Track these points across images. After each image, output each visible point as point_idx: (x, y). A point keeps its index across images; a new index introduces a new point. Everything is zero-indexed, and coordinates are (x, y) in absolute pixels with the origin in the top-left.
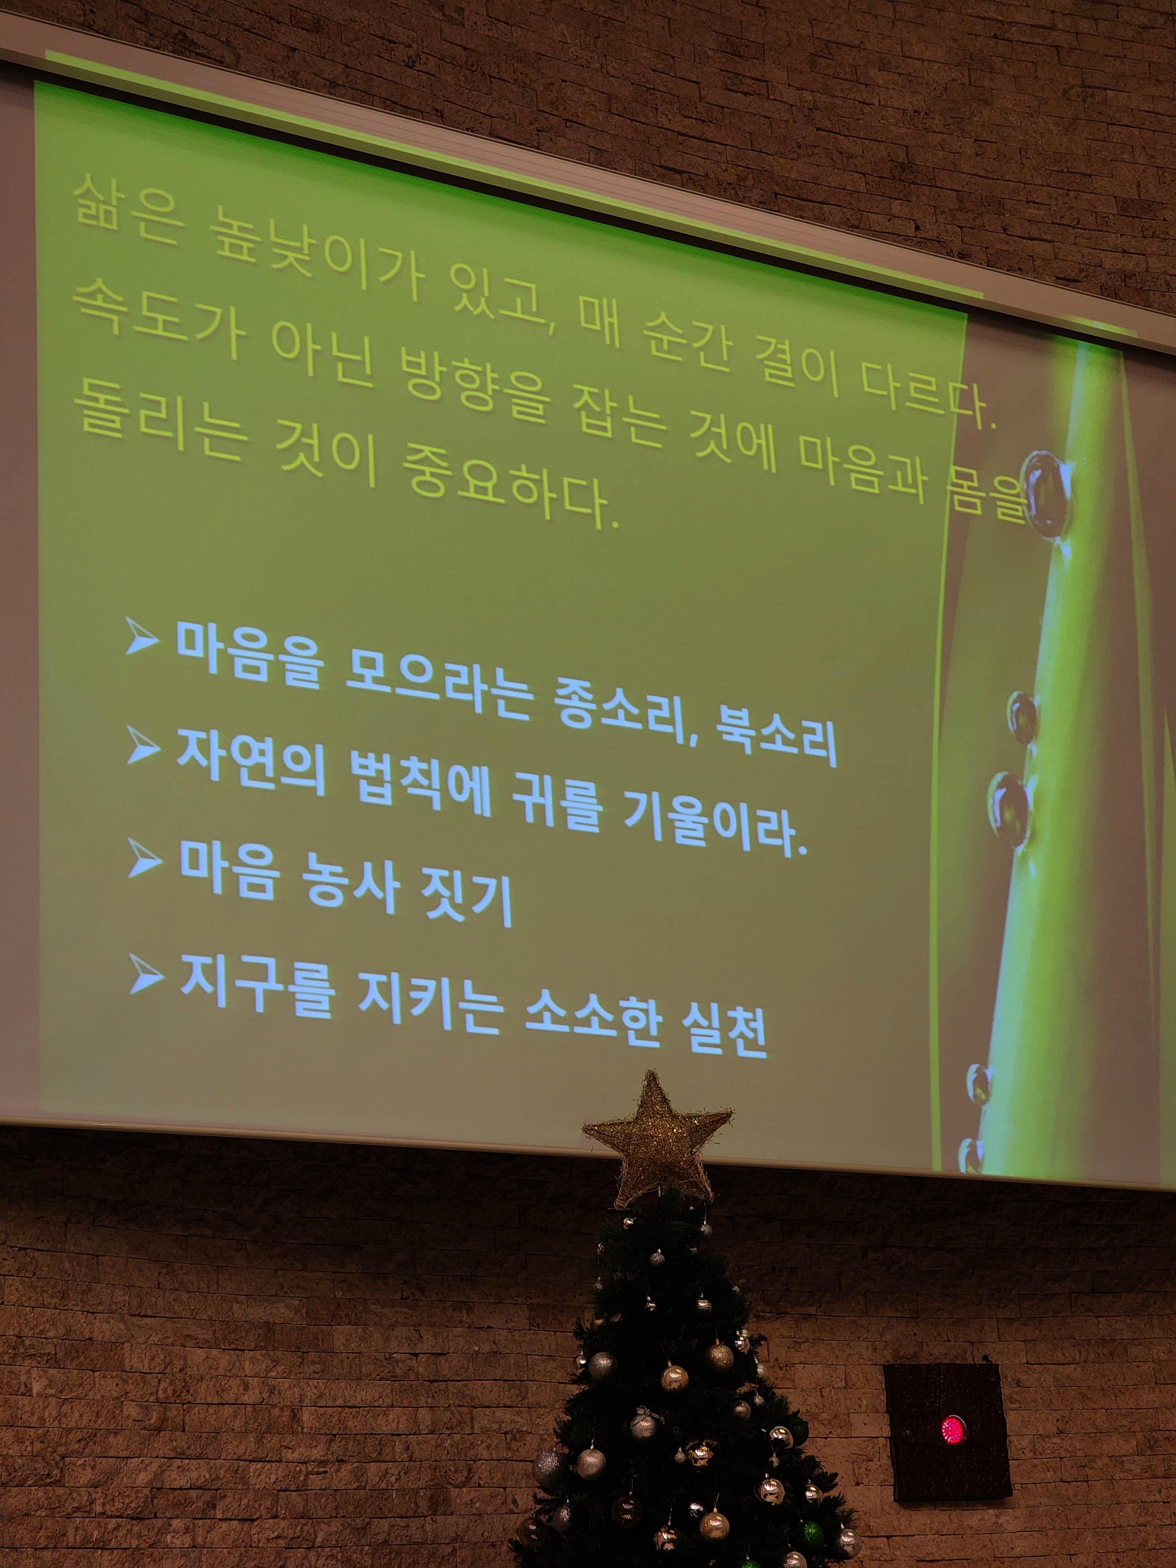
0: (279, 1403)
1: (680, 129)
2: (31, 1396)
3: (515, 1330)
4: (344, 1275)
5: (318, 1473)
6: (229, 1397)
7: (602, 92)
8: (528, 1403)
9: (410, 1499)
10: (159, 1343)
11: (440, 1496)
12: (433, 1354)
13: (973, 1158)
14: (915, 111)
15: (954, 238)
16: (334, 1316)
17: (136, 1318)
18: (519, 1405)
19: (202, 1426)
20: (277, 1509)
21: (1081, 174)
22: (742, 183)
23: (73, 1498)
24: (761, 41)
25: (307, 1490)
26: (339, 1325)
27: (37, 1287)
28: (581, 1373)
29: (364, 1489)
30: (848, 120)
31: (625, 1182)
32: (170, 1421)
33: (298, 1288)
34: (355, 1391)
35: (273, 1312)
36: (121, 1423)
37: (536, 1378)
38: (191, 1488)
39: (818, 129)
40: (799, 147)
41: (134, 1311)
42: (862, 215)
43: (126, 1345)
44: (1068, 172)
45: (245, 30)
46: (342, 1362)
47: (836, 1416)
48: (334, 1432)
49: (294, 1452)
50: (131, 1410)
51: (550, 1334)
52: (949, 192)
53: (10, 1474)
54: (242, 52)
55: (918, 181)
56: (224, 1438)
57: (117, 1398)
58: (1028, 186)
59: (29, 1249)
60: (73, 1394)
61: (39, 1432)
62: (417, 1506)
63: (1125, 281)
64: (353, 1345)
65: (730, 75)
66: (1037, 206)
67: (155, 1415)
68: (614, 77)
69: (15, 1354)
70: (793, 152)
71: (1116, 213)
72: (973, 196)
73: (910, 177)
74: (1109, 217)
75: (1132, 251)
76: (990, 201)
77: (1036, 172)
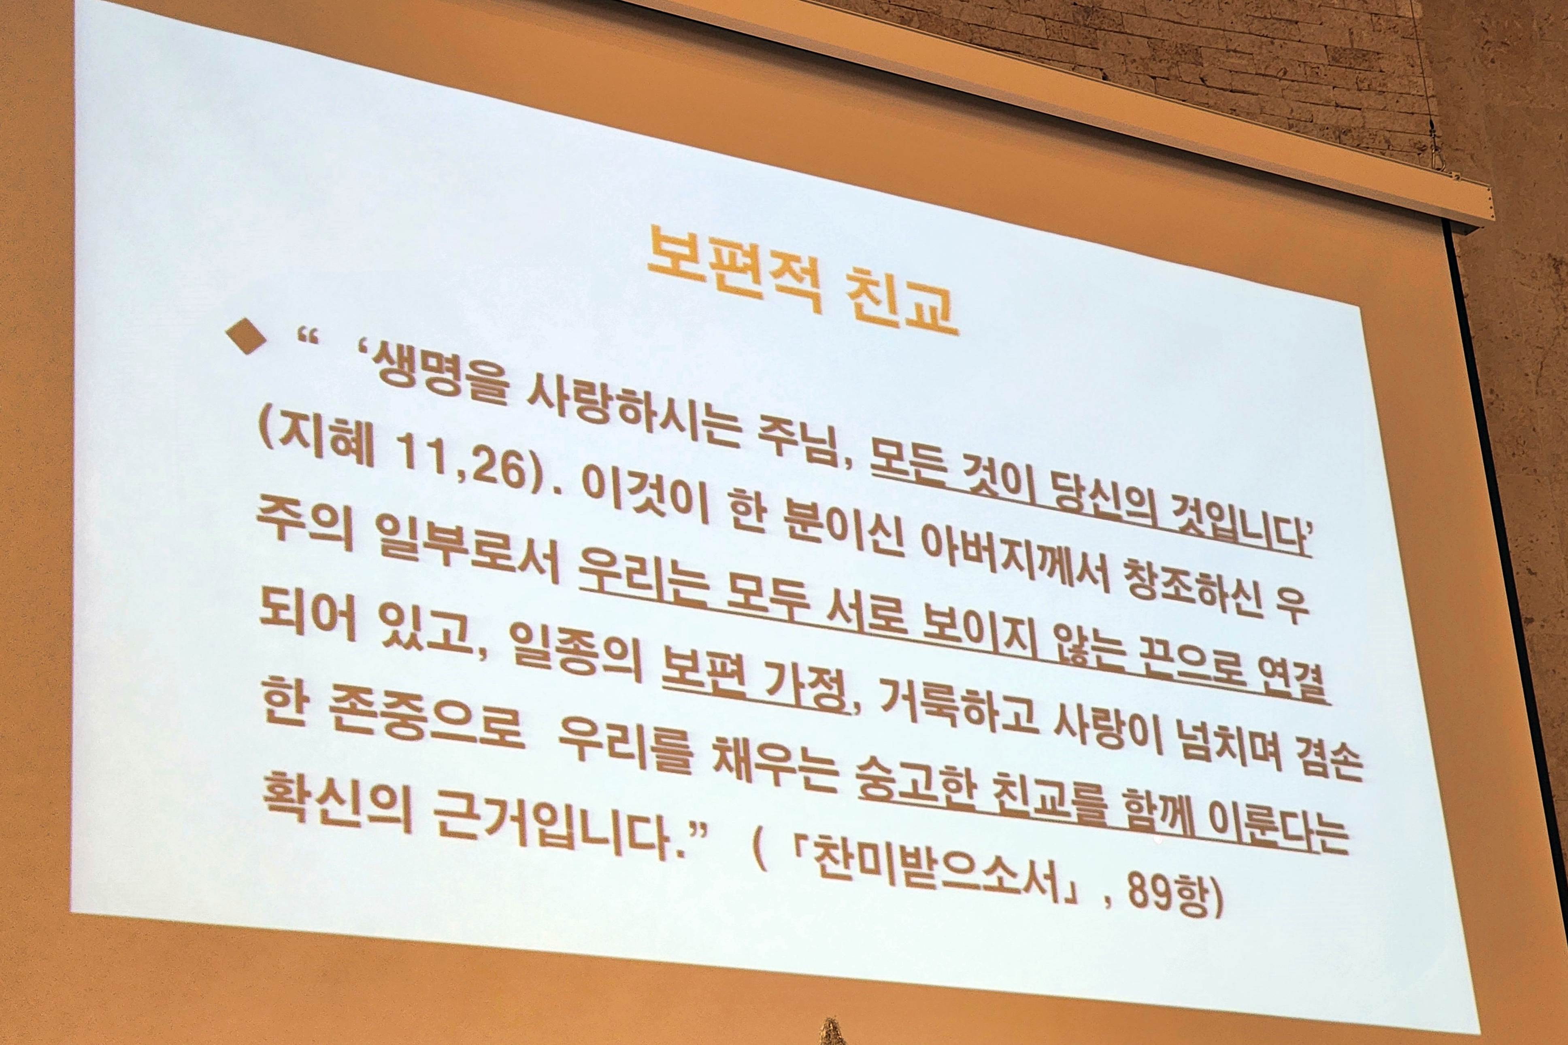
21: (1287, 20)
44: (1272, 18)
52: (1142, 39)
55: (1105, 26)
58: (1225, 32)
63: (1339, 137)
66: (1239, 55)
71: (1326, 62)
72: (1166, 43)
73: (1097, 22)
74: (1318, 68)
75: (1347, 105)
76: (1186, 49)
77: (1236, 17)
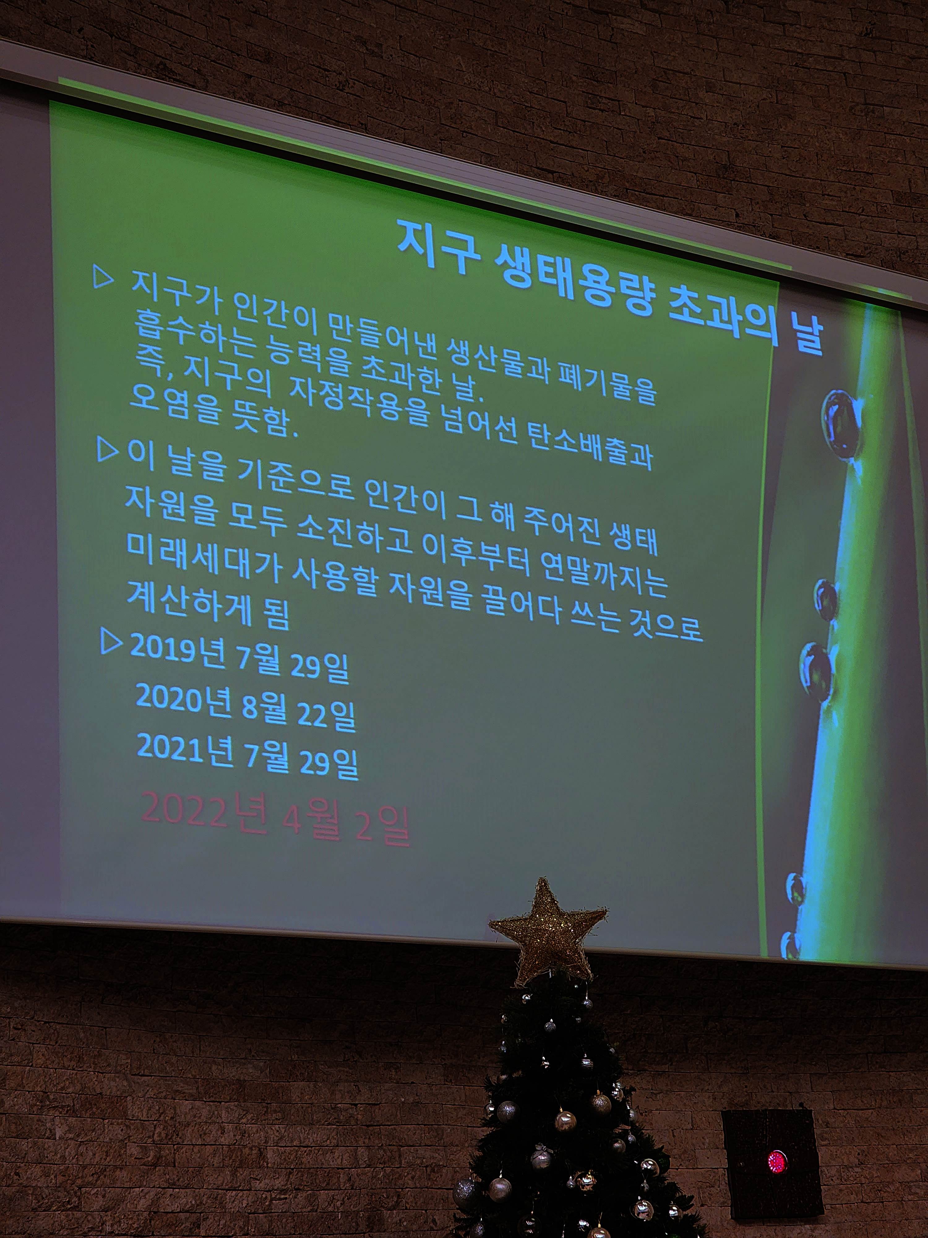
0: (249, 1143)
1: (552, 139)
2: (55, 1139)
3: (433, 1085)
4: (299, 1042)
5: (280, 1199)
6: (209, 1139)
7: (491, 110)
8: (444, 1143)
9: (352, 1220)
10: (155, 1097)
11: (375, 1217)
12: (369, 1104)
13: (792, 947)
14: (735, 124)
15: (766, 223)
16: (291, 1075)
17: (136, 1077)
18: (437, 1145)
19: (188, 1162)
20: (248, 1228)
21: (865, 172)
22: (600, 181)
23: (88, 1221)
24: (613, 69)
25: (271, 1212)
26: (295, 1081)
27: (59, 1053)
28: (490, 1118)
29: (316, 1211)
30: (682, 131)
31: (523, 967)
32: (164, 1158)
33: (263, 1052)
34: (308, 1134)
35: (244, 1072)
36: (125, 1161)
37: (449, 1122)
38: (180, 1212)
39: (659, 138)
40: (644, 152)
41: (135, 1071)
42: (694, 205)
43: (129, 1098)
44: (854, 171)
45: (212, 61)
46: (298, 1109)
47: (685, 1152)
48: (292, 1167)
49: (261, 1182)
50: (134, 1150)
51: (461, 1089)
52: (763, 187)
53: (39, 1202)
54: (209, 79)
55: (737, 179)
56: (206, 1172)
57: (122, 1140)
58: (822, 182)
59: (52, 1022)
60: (88, 1138)
61: (61, 1168)
62: (357, 1225)
63: (900, 256)
64: (306, 1097)
65: (590, 96)
66: (831, 198)
67: (152, 1154)
68: (499, 97)
69: (42, 1106)
70: (640, 156)
71: (892, 203)
72: (780, 190)
73: (731, 176)
74: (886, 206)
75: (905, 233)
76: (794, 194)
77: (829, 171)
